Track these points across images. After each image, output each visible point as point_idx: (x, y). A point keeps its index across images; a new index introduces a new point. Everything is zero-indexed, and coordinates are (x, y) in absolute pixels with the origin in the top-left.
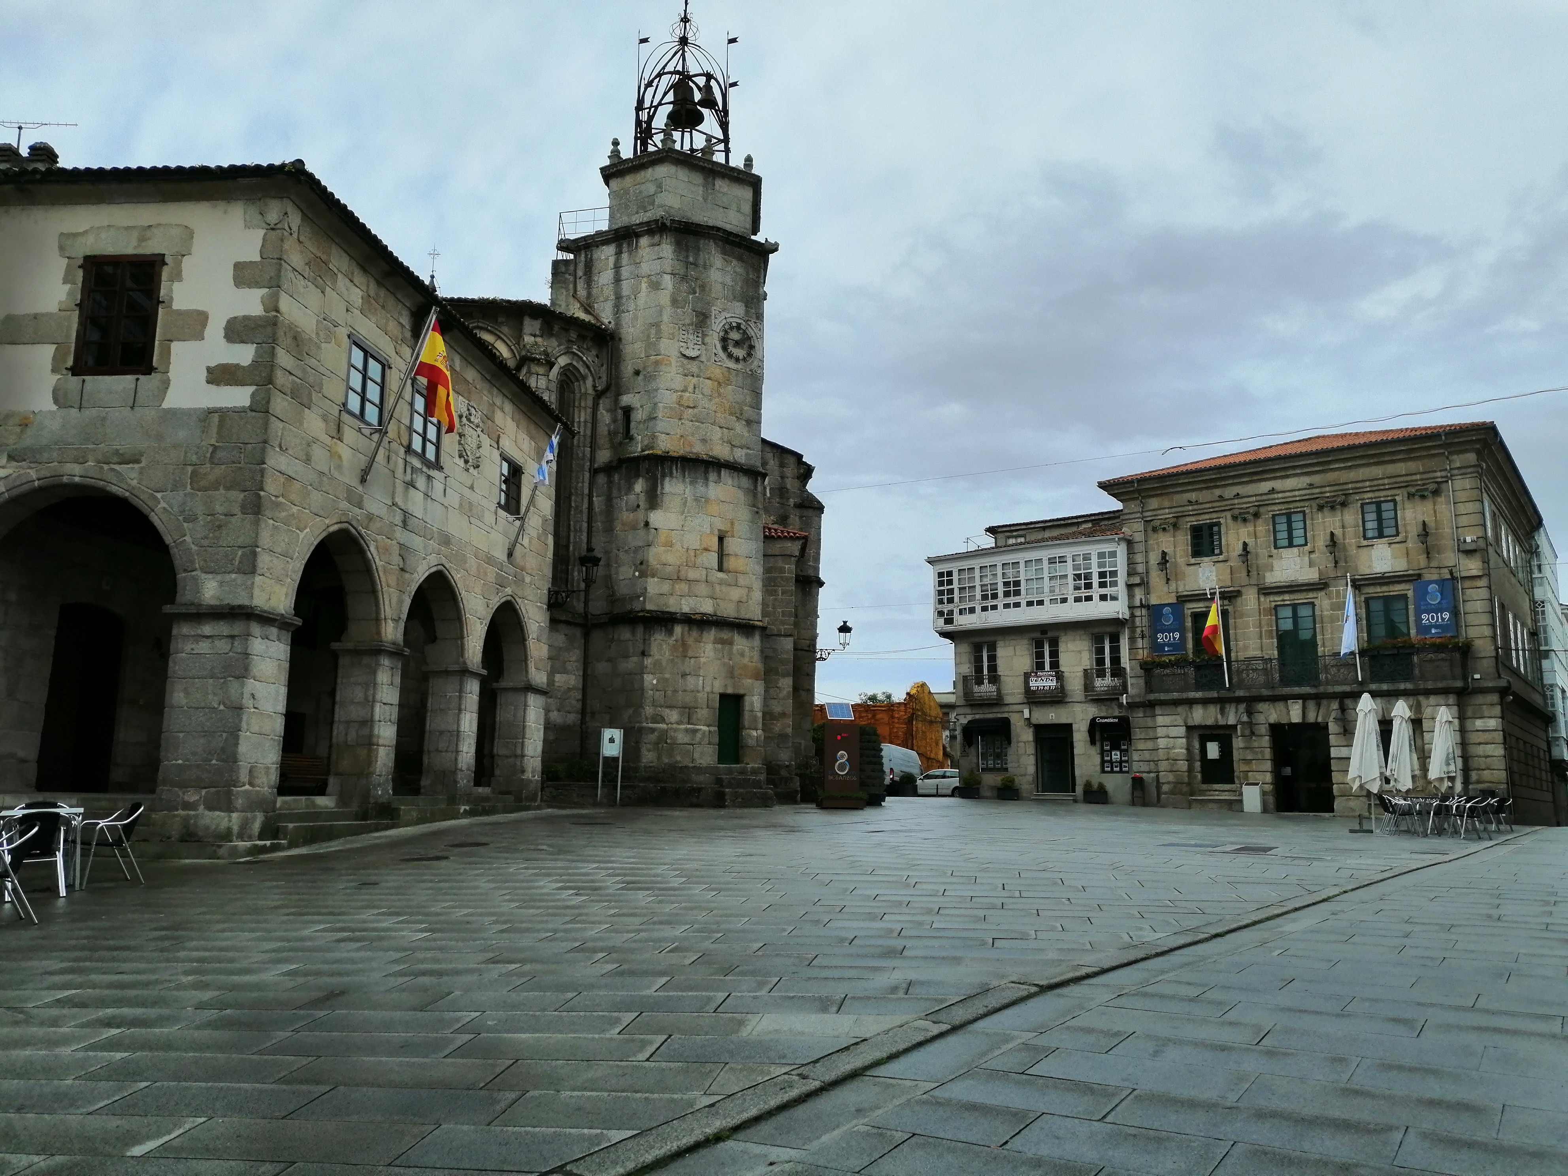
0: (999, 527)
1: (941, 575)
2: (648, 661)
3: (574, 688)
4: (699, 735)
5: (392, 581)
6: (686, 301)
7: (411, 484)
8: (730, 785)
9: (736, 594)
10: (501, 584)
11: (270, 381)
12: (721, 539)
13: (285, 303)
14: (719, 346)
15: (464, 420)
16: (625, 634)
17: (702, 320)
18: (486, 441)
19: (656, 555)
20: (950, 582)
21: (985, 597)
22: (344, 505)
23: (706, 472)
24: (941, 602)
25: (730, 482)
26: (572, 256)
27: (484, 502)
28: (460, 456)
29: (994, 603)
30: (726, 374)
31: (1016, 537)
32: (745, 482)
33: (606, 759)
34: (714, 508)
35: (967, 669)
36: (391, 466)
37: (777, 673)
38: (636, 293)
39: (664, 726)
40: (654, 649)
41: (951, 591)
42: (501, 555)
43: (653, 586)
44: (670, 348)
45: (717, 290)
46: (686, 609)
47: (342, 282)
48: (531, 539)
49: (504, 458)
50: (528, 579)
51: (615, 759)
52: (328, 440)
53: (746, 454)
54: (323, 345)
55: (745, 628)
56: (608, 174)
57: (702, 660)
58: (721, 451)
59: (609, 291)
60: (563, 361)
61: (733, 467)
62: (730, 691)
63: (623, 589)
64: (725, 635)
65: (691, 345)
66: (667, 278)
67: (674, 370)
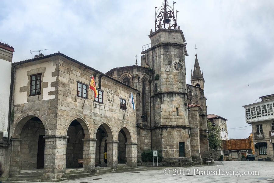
0: (263, 97)
1: (247, 110)
2: (162, 136)
3: (149, 142)
4: (174, 151)
5: (92, 126)
6: (166, 60)
7: (96, 107)
8: (182, 162)
9: (181, 120)
10: (122, 124)
11: (58, 93)
12: (177, 109)
13: (60, 78)
14: (174, 68)
15: (109, 93)
16: (158, 130)
17: (170, 63)
18: (115, 96)
19: (163, 114)
20: (249, 111)
21: (258, 114)
22: (78, 114)
23: (173, 95)
24: (247, 116)
25: (178, 96)
26: (144, 55)
27: (116, 108)
28: (108, 100)
29: (260, 115)
30: (176, 73)
31: (267, 99)
32: (182, 96)
33: (154, 157)
34: (175, 102)
35: (255, 131)
36: (90, 104)
37: (195, 136)
38: (156, 59)
39: (167, 150)
40: (163, 133)
41: (250, 113)
42: (121, 118)
43: (162, 120)
44: (163, 70)
45: (173, 56)
46: (170, 125)
47: (74, 72)
48: (130, 114)
49: (120, 99)
50: (129, 122)
51: (156, 157)
52: (73, 102)
53: (182, 90)
54: (70, 85)
55: (184, 128)
56: (150, 36)
57: (174, 135)
58: (176, 90)
59: (151, 60)
60: (142, 76)
61: (178, 93)
62: (181, 141)
63: (157, 121)
64: (179, 129)
65: (168, 69)
66: (162, 55)
67: (164, 74)
